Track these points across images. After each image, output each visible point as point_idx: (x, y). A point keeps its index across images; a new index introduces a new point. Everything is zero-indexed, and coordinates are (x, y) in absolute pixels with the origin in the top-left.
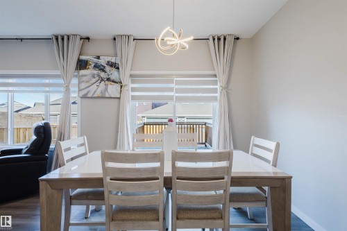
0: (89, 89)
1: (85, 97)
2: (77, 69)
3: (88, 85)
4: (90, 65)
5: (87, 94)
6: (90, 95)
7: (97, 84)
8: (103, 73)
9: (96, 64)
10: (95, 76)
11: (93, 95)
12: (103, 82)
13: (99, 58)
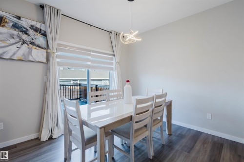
4: (6, 23)
6: (6, 56)
8: (26, 36)
9: (16, 23)
10: (14, 37)
11: (11, 56)
12: (26, 45)
13: (19, 18)
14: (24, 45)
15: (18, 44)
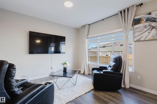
0: (141, 36)
1: (138, 41)
2: (133, 25)
3: (140, 33)
4: (143, 20)
5: (140, 39)
6: (142, 39)
7: (149, 31)
8: (154, 23)
9: (148, 18)
10: (147, 27)
11: (145, 39)
12: (155, 29)
13: (150, 14)
14: (153, 29)
15: (149, 30)
